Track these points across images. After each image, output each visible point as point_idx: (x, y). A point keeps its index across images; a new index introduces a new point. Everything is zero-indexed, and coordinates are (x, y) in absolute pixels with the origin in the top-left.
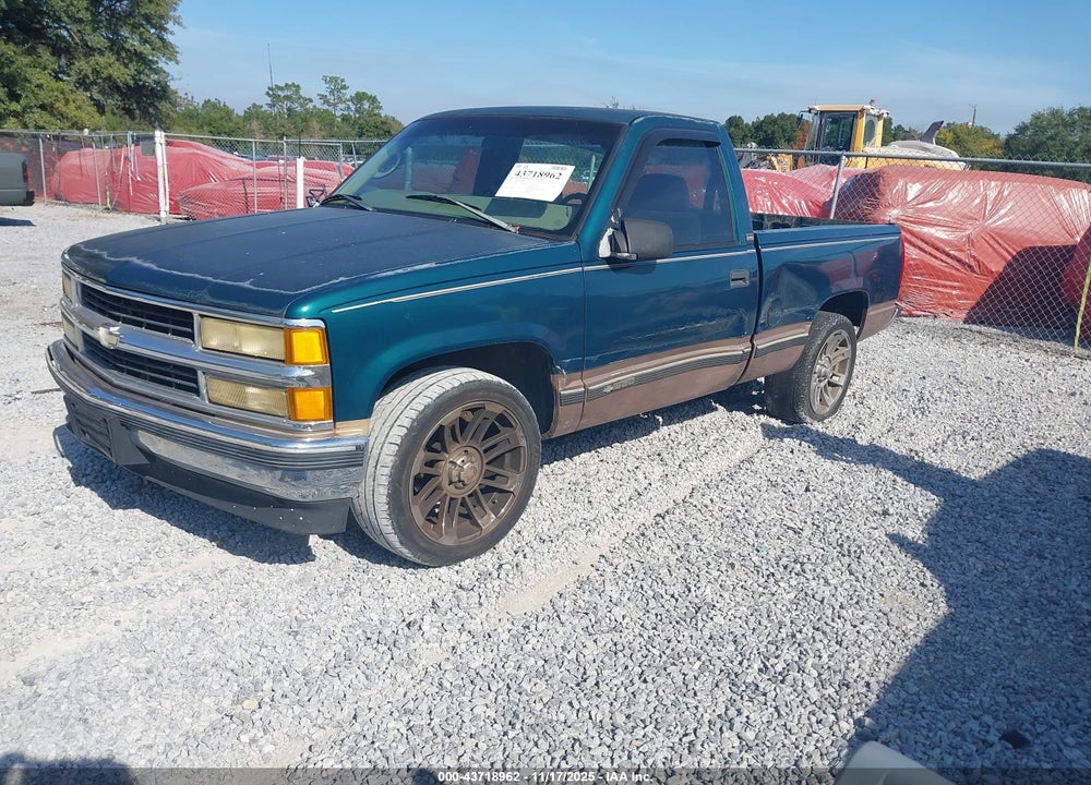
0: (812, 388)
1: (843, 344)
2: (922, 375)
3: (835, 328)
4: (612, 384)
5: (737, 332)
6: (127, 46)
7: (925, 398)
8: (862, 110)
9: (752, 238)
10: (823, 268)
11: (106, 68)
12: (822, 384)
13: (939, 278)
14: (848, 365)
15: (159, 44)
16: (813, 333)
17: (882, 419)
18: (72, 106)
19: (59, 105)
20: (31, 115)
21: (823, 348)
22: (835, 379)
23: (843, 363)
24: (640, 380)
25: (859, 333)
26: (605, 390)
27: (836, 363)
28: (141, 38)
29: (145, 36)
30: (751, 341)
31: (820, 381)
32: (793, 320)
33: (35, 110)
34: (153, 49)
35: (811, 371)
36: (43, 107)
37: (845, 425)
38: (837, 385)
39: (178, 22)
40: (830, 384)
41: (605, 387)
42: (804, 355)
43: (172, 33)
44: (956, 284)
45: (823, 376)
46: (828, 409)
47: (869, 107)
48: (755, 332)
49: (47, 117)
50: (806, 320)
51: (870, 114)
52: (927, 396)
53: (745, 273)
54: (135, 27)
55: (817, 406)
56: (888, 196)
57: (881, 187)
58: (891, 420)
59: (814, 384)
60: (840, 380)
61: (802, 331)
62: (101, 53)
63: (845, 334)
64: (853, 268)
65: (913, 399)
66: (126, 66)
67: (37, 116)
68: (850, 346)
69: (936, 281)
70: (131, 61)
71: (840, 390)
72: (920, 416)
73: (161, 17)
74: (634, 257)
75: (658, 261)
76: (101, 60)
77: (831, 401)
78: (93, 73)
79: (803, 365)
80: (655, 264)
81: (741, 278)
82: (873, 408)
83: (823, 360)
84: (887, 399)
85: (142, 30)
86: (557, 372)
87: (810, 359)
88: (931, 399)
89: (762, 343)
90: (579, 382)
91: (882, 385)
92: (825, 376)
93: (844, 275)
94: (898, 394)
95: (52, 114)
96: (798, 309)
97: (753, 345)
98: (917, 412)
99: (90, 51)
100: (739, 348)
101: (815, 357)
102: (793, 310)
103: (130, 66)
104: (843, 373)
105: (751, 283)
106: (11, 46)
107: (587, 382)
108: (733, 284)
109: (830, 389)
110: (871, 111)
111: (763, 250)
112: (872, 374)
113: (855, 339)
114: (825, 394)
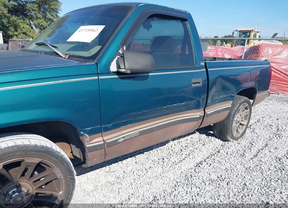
0: (233, 127)
1: (246, 108)
2: (277, 118)
3: (243, 103)
4: (124, 137)
5: (197, 107)
6: (47, 17)
7: (280, 129)
8: (253, 30)
9: (204, 64)
10: (238, 78)
11: (41, 23)
12: (238, 125)
13: (281, 81)
14: (248, 117)
15: (56, 16)
16: (233, 105)
17: (262, 139)
18: (32, 33)
19: (28, 32)
20: (20, 35)
21: (238, 111)
22: (243, 123)
23: (246, 116)
24: (142, 133)
25: (253, 103)
26: (119, 141)
27: (243, 116)
28: (51, 15)
29: (52, 14)
30: (204, 110)
31: (236, 124)
32: (224, 100)
33: (21, 34)
34: (54, 18)
35: (233, 121)
36: (24, 33)
37: (247, 142)
38: (243, 125)
39: (61, 10)
40: (240, 124)
41: (119, 139)
42: (230, 114)
43: (59, 13)
44: (284, 83)
45: (237, 122)
46: (240, 135)
47: (255, 29)
48: (206, 106)
49: (24, 36)
50: (230, 100)
51: (255, 31)
52: (280, 128)
53: (200, 80)
54: (49, 12)
55: (235, 134)
56: (262, 53)
57: (260, 50)
58: (266, 139)
59: (234, 125)
60: (245, 123)
61: (228, 105)
62: (40, 19)
63: (247, 105)
64: (250, 78)
65: (274, 129)
66: (47, 22)
67: (21, 35)
68: (249, 109)
69: (280, 82)
70: (48, 21)
71: (245, 127)
72: (278, 138)
73: (56, 9)
74: (129, 72)
75: (150, 74)
76: (40, 21)
77: (241, 131)
78: (38, 24)
79: (229, 118)
80: (149, 76)
81: (198, 82)
82: (258, 134)
83: (238, 115)
84: (264, 129)
85: (51, 12)
86: (82, 135)
87: (232, 116)
88: (282, 130)
89: (209, 111)
90: (101, 139)
91: (261, 123)
92: (239, 122)
93: (246, 81)
94: (268, 127)
95: (26, 35)
96: (226, 95)
97: (205, 112)
98: (277, 136)
99: (37, 18)
100: (198, 114)
101: (234, 115)
102: (224, 96)
103: (48, 22)
104: (246, 120)
105: (203, 85)
106: (16, 17)
107: (105, 138)
108: (193, 85)
109: (241, 126)
110: (255, 30)
111: (209, 70)
112: (257, 117)
113: (251, 106)
114: (238, 129)
